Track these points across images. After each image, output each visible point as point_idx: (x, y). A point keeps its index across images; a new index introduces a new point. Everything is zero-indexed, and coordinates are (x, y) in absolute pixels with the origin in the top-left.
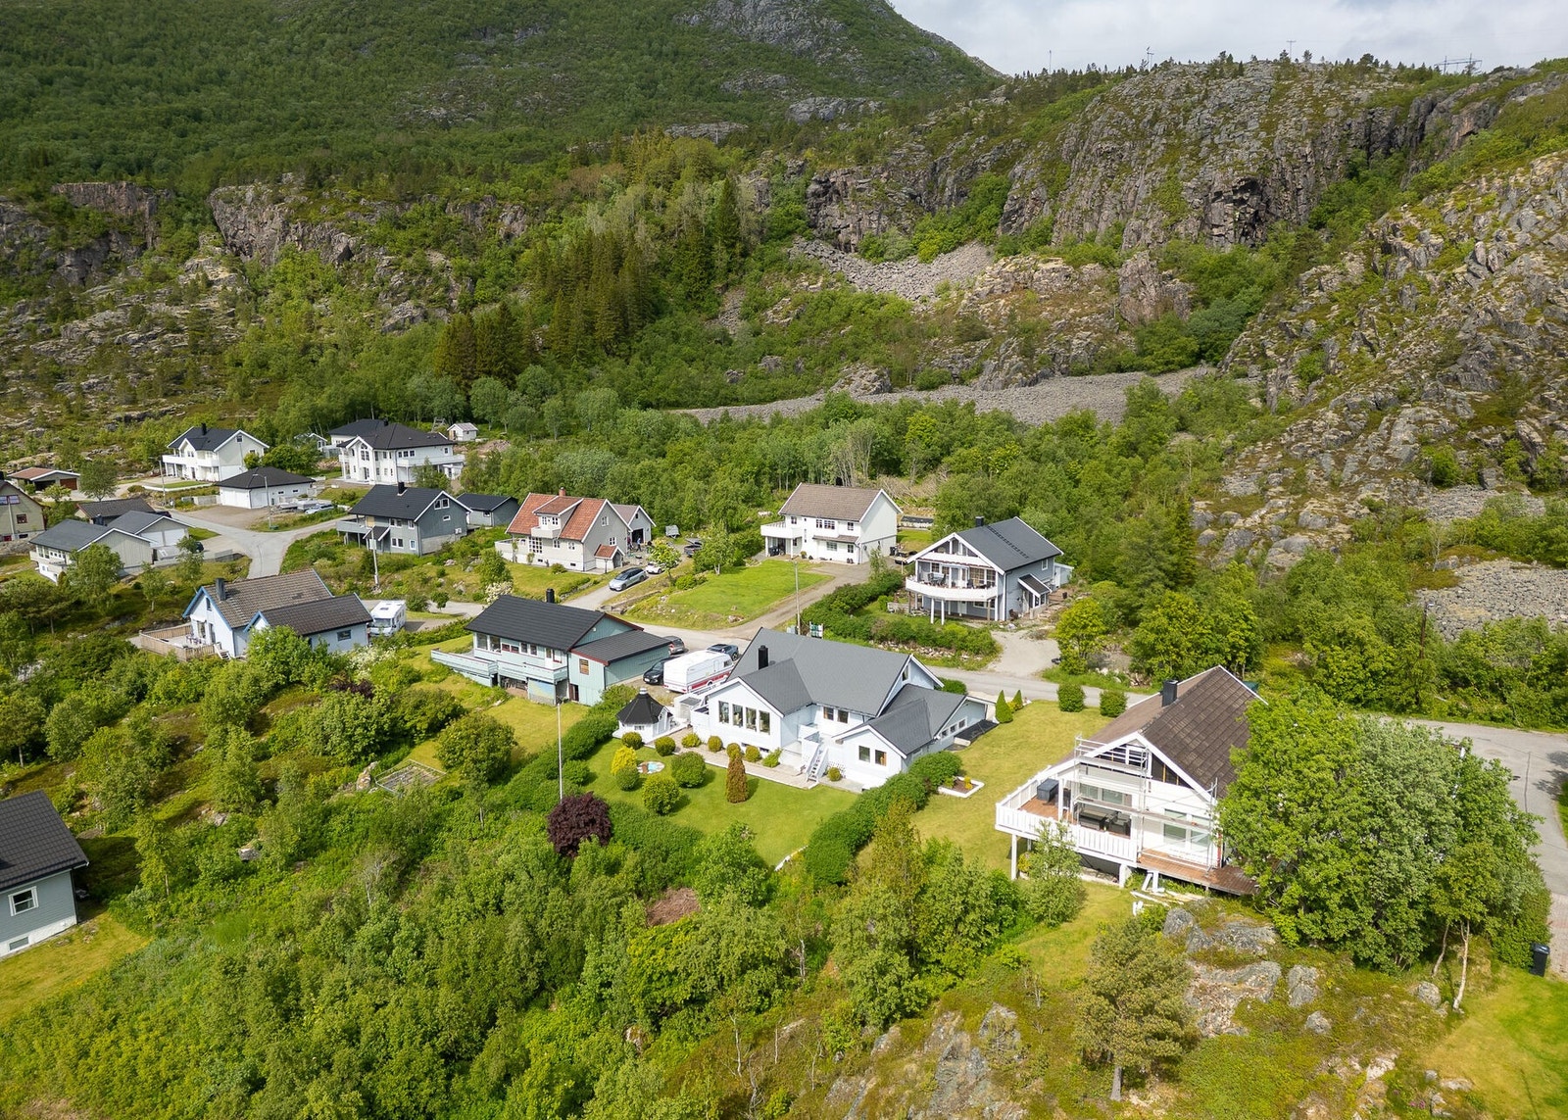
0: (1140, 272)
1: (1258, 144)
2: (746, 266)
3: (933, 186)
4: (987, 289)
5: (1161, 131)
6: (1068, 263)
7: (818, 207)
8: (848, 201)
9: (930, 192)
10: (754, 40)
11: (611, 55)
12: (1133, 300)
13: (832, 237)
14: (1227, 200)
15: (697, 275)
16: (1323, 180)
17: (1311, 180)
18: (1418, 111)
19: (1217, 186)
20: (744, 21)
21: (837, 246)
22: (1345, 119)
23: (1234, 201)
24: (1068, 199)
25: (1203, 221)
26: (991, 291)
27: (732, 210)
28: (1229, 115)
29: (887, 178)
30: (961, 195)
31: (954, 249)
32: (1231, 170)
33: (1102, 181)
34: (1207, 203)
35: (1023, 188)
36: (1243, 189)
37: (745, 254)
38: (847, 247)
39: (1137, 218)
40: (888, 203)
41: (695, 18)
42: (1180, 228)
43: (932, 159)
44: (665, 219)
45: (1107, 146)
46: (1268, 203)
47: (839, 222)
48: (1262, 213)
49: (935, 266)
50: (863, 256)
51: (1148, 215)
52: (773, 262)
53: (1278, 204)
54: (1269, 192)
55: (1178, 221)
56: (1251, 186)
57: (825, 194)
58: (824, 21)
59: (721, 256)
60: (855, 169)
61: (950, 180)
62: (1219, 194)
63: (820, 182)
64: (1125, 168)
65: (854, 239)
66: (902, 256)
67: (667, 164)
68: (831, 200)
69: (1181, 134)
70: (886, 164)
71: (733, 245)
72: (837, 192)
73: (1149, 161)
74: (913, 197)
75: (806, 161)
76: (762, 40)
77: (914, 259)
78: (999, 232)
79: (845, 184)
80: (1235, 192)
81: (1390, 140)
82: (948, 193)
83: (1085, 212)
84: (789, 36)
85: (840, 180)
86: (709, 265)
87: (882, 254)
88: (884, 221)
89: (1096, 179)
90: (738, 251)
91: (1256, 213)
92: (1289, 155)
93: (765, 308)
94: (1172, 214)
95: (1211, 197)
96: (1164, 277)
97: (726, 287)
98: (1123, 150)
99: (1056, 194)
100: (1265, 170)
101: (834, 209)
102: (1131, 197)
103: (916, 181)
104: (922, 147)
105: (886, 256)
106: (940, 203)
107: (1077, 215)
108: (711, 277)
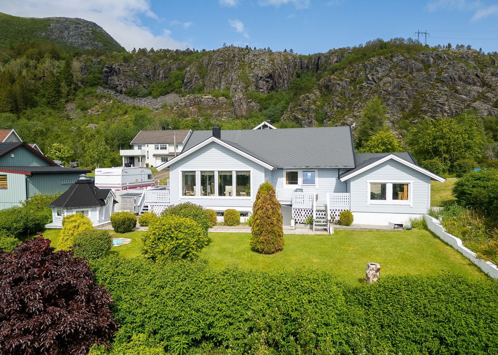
0: (240, 99)
1: (270, 65)
2: (76, 94)
3: (154, 73)
4: (184, 104)
5: (237, 60)
6: (213, 96)
7: (108, 77)
8: (121, 75)
9: (154, 76)
10: (68, 44)
11: (6, 40)
12: (239, 109)
13: (114, 88)
14: (264, 80)
15: (53, 94)
16: (291, 78)
17: (288, 77)
18: (315, 59)
19: (260, 75)
20: (64, 37)
21: (117, 91)
22: (294, 60)
23: (266, 81)
24: (209, 78)
25: (256, 86)
26: (186, 105)
27: (69, 72)
28: (258, 57)
29: (137, 69)
30: (166, 77)
31: (166, 95)
32: (264, 71)
33: (220, 73)
34: (257, 81)
35: (191, 74)
36: (268, 77)
37: (75, 89)
38: (121, 92)
39: (234, 84)
40: (137, 77)
41: (44, 34)
42: (250, 88)
43: (154, 64)
44: (37, 72)
45: (220, 62)
46: (275, 83)
47: (117, 83)
48: (274, 86)
49: (159, 99)
50: (129, 96)
51: (238, 84)
52: (89, 93)
53: (279, 83)
54: (276, 79)
55: (248, 86)
56: (270, 76)
57: (110, 72)
58: (96, 43)
59: (64, 89)
60: (123, 64)
61: (161, 72)
62: (261, 78)
63: (108, 68)
64: (227, 70)
65: (124, 90)
66: (145, 96)
67: (37, 52)
68: (113, 74)
69: (243, 62)
70: (136, 63)
71: (70, 85)
72: (116, 72)
73: (235, 68)
74: (147, 77)
75: (101, 60)
76: (72, 44)
77: (150, 97)
78: (183, 89)
79: (119, 69)
80: (266, 78)
81: (307, 67)
82: (161, 76)
83: (215, 83)
84: (82, 45)
85: (117, 68)
86: (59, 92)
87: (136, 95)
88: (137, 83)
89: (218, 72)
90: (72, 88)
91: (272, 86)
92: (280, 68)
93: (87, 109)
94: (246, 84)
95: (259, 79)
96: (248, 102)
97: (67, 102)
98: (225, 64)
99: (203, 77)
100: (274, 72)
101: (115, 78)
102: (230, 79)
103: (148, 71)
104: (149, 60)
105: (138, 95)
106: (158, 79)
107: (213, 84)
108: (60, 97)
